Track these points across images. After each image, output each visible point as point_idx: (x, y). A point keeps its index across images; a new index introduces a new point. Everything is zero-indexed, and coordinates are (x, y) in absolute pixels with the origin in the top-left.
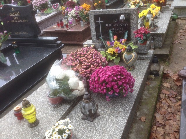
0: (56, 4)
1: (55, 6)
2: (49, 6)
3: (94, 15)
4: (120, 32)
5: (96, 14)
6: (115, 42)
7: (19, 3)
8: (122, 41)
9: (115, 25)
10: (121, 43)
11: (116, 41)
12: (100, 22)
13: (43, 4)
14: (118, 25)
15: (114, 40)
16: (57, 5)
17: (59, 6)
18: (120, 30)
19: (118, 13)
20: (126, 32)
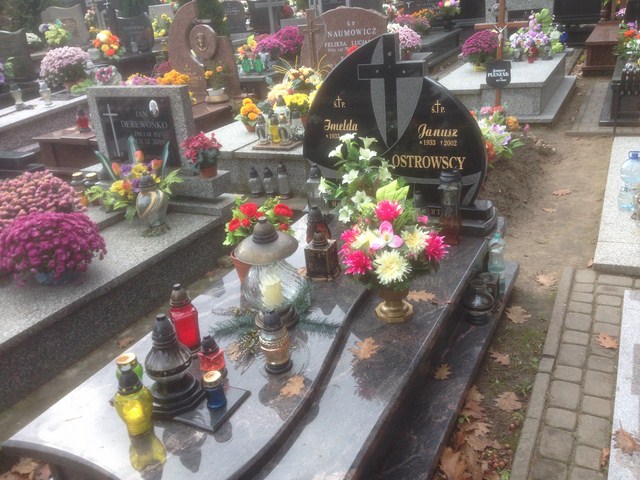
0: (105, 69)
1: (103, 72)
2: (88, 72)
3: (96, 98)
5: (101, 95)
6: (135, 167)
7: (10, 61)
9: (142, 124)
12: (110, 115)
13: (69, 65)
16: (109, 72)
17: (113, 74)
18: (154, 138)
19: (145, 94)
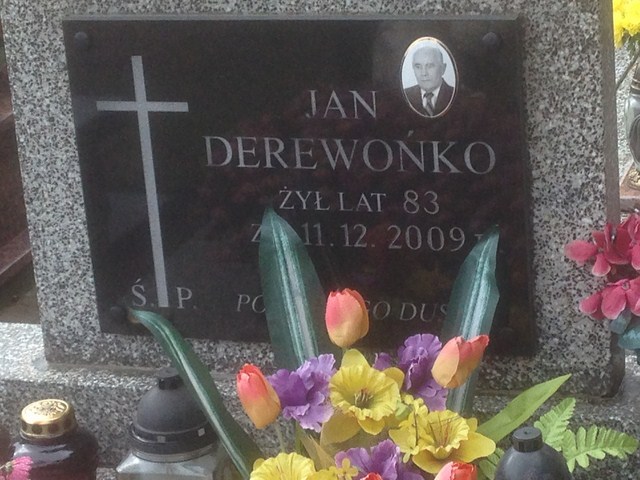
4: (402, 237)
6: (339, 376)
8: (427, 363)
9: (338, 155)
10: (419, 382)
11: (356, 366)
14: (378, 154)
15: (323, 344)
18: (404, 220)
20: (472, 242)
